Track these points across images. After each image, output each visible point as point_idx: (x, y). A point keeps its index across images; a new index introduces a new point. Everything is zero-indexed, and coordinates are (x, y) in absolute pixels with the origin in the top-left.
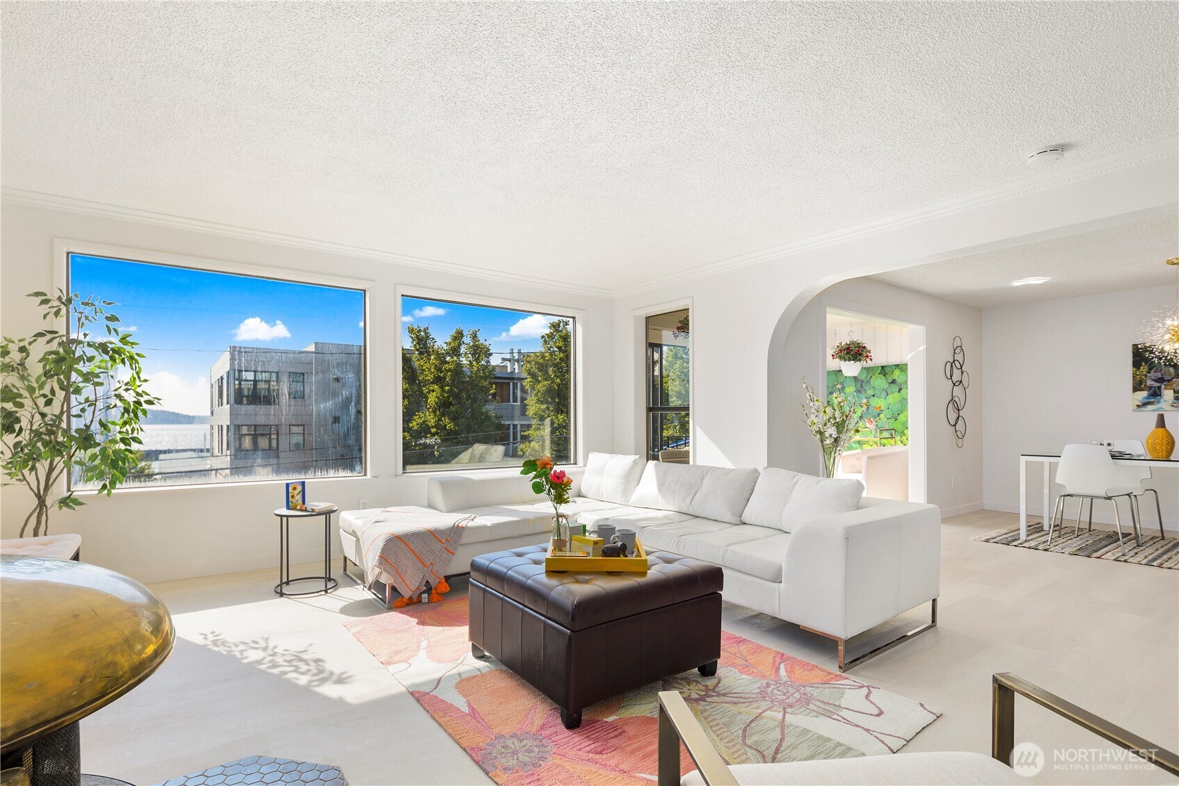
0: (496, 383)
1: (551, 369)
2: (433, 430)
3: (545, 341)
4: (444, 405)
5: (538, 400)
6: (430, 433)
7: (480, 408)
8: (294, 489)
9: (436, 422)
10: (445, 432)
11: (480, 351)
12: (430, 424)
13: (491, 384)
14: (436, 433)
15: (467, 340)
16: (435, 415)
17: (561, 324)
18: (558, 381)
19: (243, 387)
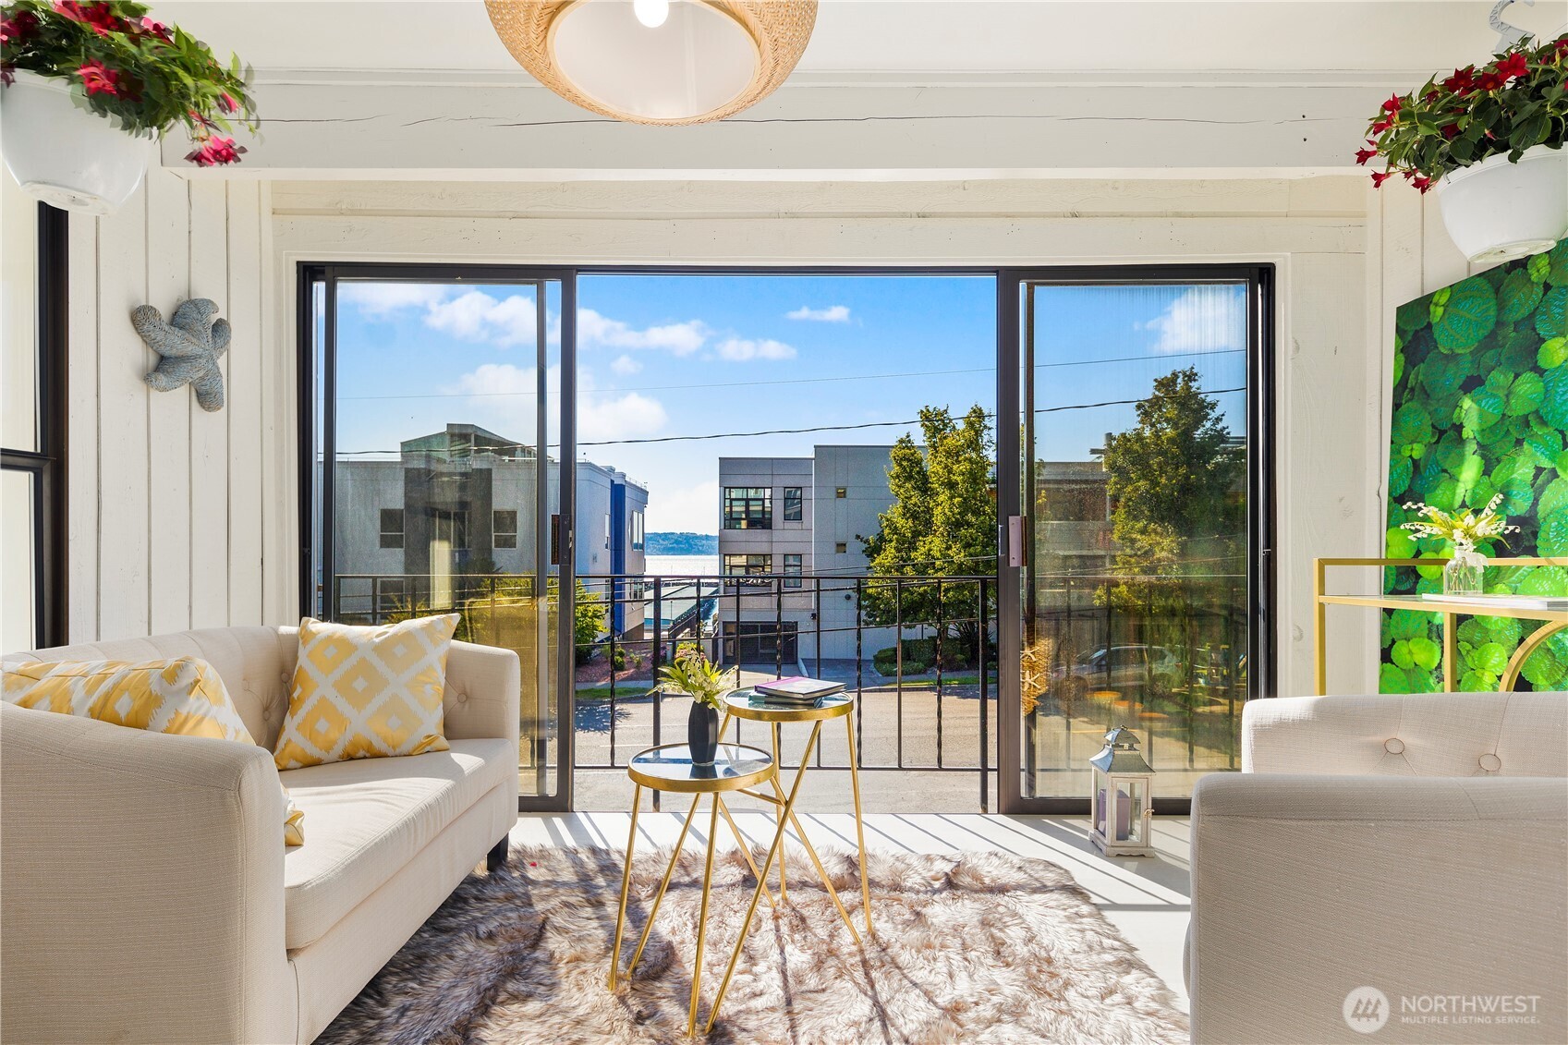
3: (1145, 414)
19: (733, 508)
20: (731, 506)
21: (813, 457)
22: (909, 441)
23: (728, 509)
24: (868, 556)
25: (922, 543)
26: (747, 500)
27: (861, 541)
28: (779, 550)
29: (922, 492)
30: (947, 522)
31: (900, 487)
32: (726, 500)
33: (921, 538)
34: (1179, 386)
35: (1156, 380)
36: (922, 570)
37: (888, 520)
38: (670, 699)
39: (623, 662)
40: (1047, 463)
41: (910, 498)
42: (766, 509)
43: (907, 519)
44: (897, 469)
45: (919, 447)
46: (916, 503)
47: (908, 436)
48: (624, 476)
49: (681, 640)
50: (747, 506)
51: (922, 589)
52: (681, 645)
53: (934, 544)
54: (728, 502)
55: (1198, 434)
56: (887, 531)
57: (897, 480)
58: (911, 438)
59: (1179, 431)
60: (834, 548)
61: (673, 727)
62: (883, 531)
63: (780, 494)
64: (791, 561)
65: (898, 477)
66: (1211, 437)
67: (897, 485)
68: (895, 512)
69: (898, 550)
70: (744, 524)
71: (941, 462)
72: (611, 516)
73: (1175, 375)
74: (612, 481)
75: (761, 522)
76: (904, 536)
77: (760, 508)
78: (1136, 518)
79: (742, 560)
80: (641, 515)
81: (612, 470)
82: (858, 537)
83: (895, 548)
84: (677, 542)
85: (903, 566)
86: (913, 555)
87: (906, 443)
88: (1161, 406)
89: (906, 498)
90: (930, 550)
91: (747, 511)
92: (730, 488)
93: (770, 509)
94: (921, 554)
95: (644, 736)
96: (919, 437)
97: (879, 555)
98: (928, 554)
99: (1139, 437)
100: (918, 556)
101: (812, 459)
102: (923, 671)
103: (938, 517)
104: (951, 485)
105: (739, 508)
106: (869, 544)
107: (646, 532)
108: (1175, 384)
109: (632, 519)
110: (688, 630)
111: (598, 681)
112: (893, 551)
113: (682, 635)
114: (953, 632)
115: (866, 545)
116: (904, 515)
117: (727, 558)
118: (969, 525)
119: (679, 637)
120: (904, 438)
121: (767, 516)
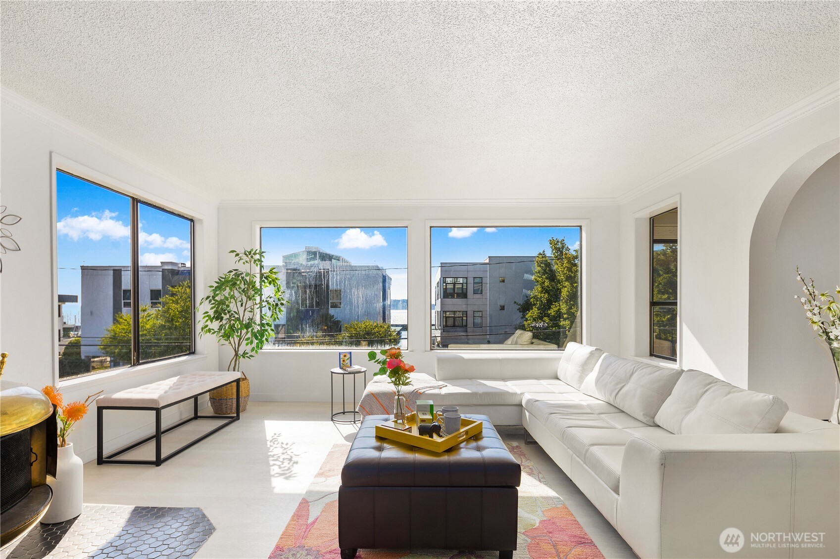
2: (565, 316)
6: (563, 318)
8: (345, 356)
9: (567, 310)
12: (563, 311)
16: (567, 305)
19: (447, 287)
23: (444, 288)
24: (522, 312)
25: (554, 306)
26: (455, 284)
27: (518, 304)
28: (471, 309)
29: (551, 280)
31: (540, 277)
33: (553, 303)
36: (555, 319)
37: (533, 294)
41: (544, 283)
42: (464, 287)
43: (544, 293)
44: (539, 268)
45: (549, 257)
46: (548, 286)
47: (544, 252)
50: (454, 286)
54: (444, 285)
56: (532, 300)
57: (539, 274)
60: (498, 308)
62: (530, 300)
63: (471, 281)
64: (477, 314)
65: (539, 272)
67: (538, 277)
68: (537, 291)
69: (539, 309)
74: (383, 274)
75: (461, 294)
76: (543, 301)
77: (461, 288)
79: (452, 314)
82: (515, 302)
86: (548, 312)
87: (543, 255)
89: (542, 283)
91: (454, 289)
92: (446, 278)
93: (466, 288)
94: (554, 311)
96: (549, 253)
97: (529, 311)
100: (552, 312)
101: (487, 263)
105: (451, 287)
106: (522, 306)
109: (388, 293)
112: (537, 309)
115: (520, 307)
116: (542, 292)
117: (445, 313)
120: (542, 253)
121: (465, 291)
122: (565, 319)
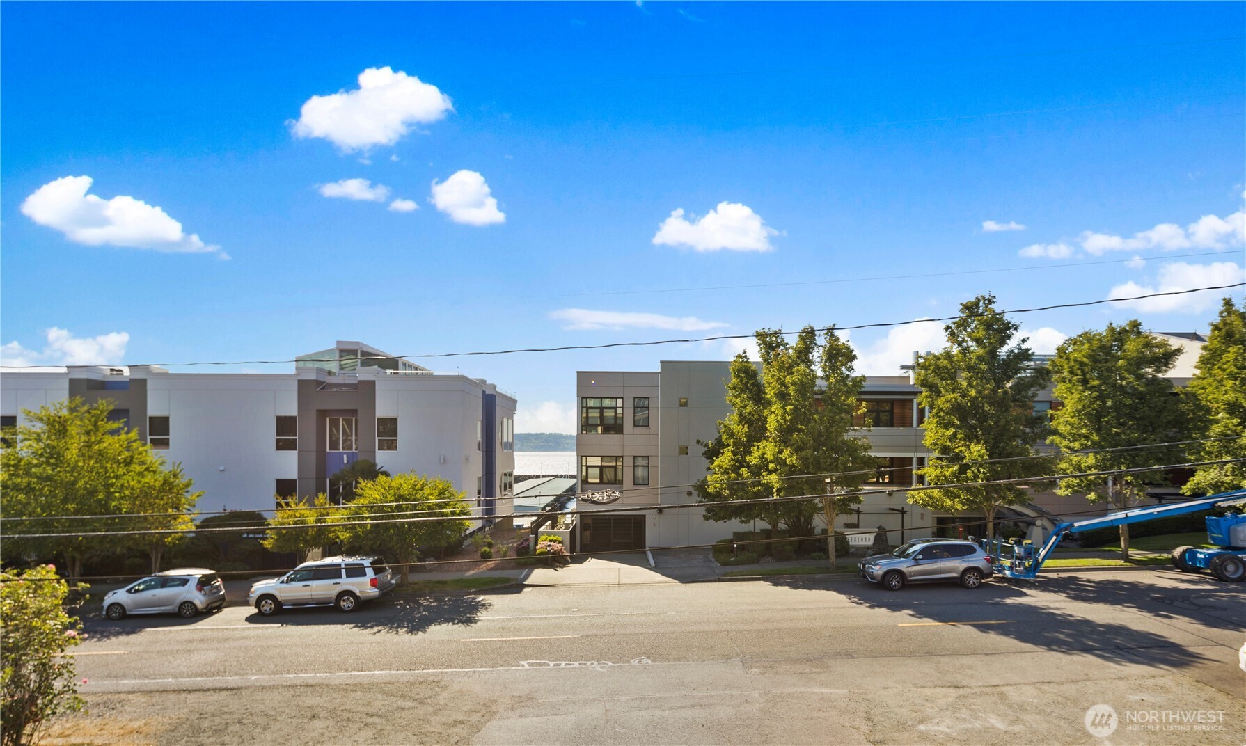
0: (867, 401)
1: (963, 375)
2: (771, 466)
3: (953, 334)
4: (785, 433)
5: (939, 423)
6: (767, 470)
7: (839, 434)
9: (775, 455)
10: (787, 468)
11: (839, 355)
13: (860, 401)
14: (775, 471)
15: (821, 340)
17: (981, 304)
18: (973, 393)
19: (590, 415)
20: (587, 413)
21: (659, 371)
22: (745, 357)
23: (584, 415)
24: (707, 458)
25: (756, 448)
26: (602, 409)
27: (702, 445)
28: (628, 453)
29: (756, 401)
30: (780, 429)
31: (736, 397)
32: (584, 408)
33: (755, 443)
34: (981, 308)
35: (962, 304)
36: (756, 471)
37: (725, 426)
38: (530, 589)
39: (490, 552)
40: (868, 377)
41: (744, 407)
42: (618, 416)
43: (743, 425)
44: (735, 381)
45: (754, 363)
46: (750, 412)
47: (745, 352)
48: (494, 387)
49: (543, 533)
50: (601, 413)
51: (756, 489)
52: (543, 537)
53: (768, 449)
54: (585, 410)
55: (1003, 352)
56: (724, 437)
57: (734, 391)
58: (747, 354)
59: (987, 349)
60: (677, 450)
61: (530, 619)
62: (721, 436)
63: (630, 403)
64: (640, 462)
65: (735, 388)
66: (1016, 356)
67: (734, 395)
68: (732, 421)
69: (734, 453)
70: (599, 429)
71: (774, 375)
72: (482, 422)
73: (978, 300)
74: (484, 392)
75: (614, 427)
76: (740, 439)
77: (613, 414)
78: (946, 427)
79: (596, 461)
80: (510, 421)
81: (483, 382)
82: (698, 442)
83: (732, 451)
84: (546, 441)
85: (739, 468)
86: (748, 458)
87: (743, 357)
88: (965, 327)
89: (742, 407)
90: (764, 454)
91: (602, 417)
92: (587, 398)
93: (621, 416)
94: (755, 458)
95: (503, 629)
96: (755, 354)
97: (717, 457)
98: (762, 457)
99: (948, 356)
100: (753, 459)
101: (658, 373)
102: (756, 561)
103: (771, 424)
104: (782, 396)
105: (595, 414)
106: (708, 447)
107: (514, 433)
108: (978, 308)
109: (502, 424)
110: (549, 522)
111: (468, 570)
112: (730, 454)
113: (543, 527)
114: (782, 525)
115: (706, 449)
116: (740, 422)
117: (584, 459)
118: (799, 431)
119: (541, 530)
120: (741, 354)
121: (619, 422)
122: (770, 472)
